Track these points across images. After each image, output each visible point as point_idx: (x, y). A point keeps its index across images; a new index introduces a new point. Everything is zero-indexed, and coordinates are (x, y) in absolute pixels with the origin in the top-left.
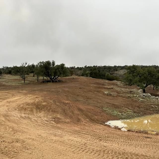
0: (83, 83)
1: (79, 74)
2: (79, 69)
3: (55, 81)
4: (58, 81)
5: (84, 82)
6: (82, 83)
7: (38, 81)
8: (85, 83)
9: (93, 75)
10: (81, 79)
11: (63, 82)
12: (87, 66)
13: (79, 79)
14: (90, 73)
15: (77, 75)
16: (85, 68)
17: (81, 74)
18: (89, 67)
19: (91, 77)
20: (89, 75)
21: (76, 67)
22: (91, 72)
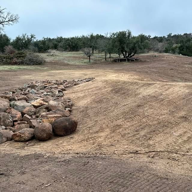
0: (172, 63)
1: (160, 49)
2: (157, 40)
3: (131, 60)
4: (136, 60)
5: (173, 61)
6: (170, 63)
7: (106, 60)
8: (174, 63)
9: (185, 50)
10: (166, 58)
11: (141, 61)
12: (172, 35)
13: (163, 57)
14: (179, 48)
15: (157, 50)
16: (168, 37)
17: (164, 49)
18: (175, 35)
19: (181, 55)
20: (177, 50)
21: (152, 37)
22: (181, 46)
